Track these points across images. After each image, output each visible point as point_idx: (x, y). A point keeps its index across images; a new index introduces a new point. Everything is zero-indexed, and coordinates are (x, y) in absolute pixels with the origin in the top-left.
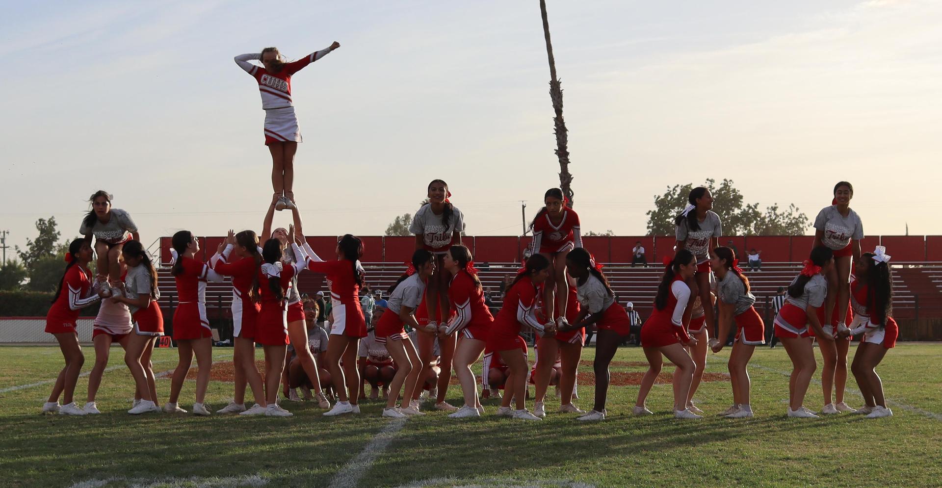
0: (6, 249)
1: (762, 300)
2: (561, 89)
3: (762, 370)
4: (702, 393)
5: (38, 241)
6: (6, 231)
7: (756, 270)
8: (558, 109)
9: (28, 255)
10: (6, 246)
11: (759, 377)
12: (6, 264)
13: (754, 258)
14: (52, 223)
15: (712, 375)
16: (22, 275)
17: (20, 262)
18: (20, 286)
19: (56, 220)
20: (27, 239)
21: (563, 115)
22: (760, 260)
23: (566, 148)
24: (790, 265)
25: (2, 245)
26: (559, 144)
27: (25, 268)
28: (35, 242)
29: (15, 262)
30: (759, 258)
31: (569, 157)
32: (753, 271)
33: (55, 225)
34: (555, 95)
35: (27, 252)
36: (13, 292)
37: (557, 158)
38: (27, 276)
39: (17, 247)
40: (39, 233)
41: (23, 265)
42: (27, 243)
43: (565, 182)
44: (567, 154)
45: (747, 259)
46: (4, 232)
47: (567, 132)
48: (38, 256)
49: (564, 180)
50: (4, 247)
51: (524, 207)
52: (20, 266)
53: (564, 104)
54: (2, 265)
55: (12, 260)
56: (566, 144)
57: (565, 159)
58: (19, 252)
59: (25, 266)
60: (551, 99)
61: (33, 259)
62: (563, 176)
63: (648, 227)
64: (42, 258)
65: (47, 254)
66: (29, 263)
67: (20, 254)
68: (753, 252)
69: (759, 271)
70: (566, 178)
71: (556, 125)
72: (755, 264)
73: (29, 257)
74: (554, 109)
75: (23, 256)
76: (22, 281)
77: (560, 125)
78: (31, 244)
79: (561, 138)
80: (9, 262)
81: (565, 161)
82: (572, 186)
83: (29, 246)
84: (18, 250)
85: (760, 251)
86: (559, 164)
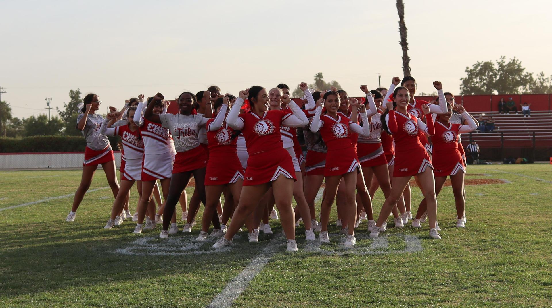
0: (51, 110)
1: (531, 135)
2: (403, 3)
3: (523, 177)
4: (485, 190)
5: (70, 104)
6: (50, 98)
7: (527, 116)
8: (401, 16)
9: (64, 113)
10: (50, 107)
11: (520, 181)
12: (51, 119)
13: (526, 108)
14: (78, 93)
15: (492, 181)
16: (61, 126)
17: (59, 118)
18: (60, 133)
19: (81, 91)
20: (64, 103)
21: (405, 19)
22: (530, 110)
23: (406, 40)
24: (549, 112)
25: (48, 107)
26: (402, 38)
27: (63, 122)
28: (69, 105)
29: (57, 118)
30: (529, 108)
31: (408, 46)
32: (525, 117)
33: (80, 93)
34: (399, 7)
35: (64, 112)
36: (55, 136)
37: (400, 47)
38: (64, 127)
39: (57, 108)
40: (71, 99)
41: (61, 120)
42: (64, 106)
43: (406, 62)
44: (407, 44)
45: (521, 109)
46: (49, 99)
47: (407, 31)
48: (70, 114)
49: (405, 61)
50: (49, 109)
51: (379, 77)
52: (60, 121)
53: (405, 12)
54: (49, 120)
55: (55, 117)
56: (406, 38)
57: (405, 48)
58: (59, 111)
59: (63, 120)
60: (397, 9)
61: (68, 116)
62: (405, 58)
63: (461, 88)
64: (74, 115)
65: (76, 112)
66: (65, 118)
67: (59, 112)
68: (526, 105)
69: (529, 117)
70: (406, 60)
71: (400, 26)
72: (527, 112)
73: (65, 115)
74: (398, 16)
75: (62, 114)
76: (61, 129)
77: (403, 26)
78: (66, 106)
79: (403, 34)
80: (53, 118)
81: (405, 49)
82: (410, 64)
83: (66, 108)
84: (58, 110)
85: (530, 104)
86: (402, 50)
